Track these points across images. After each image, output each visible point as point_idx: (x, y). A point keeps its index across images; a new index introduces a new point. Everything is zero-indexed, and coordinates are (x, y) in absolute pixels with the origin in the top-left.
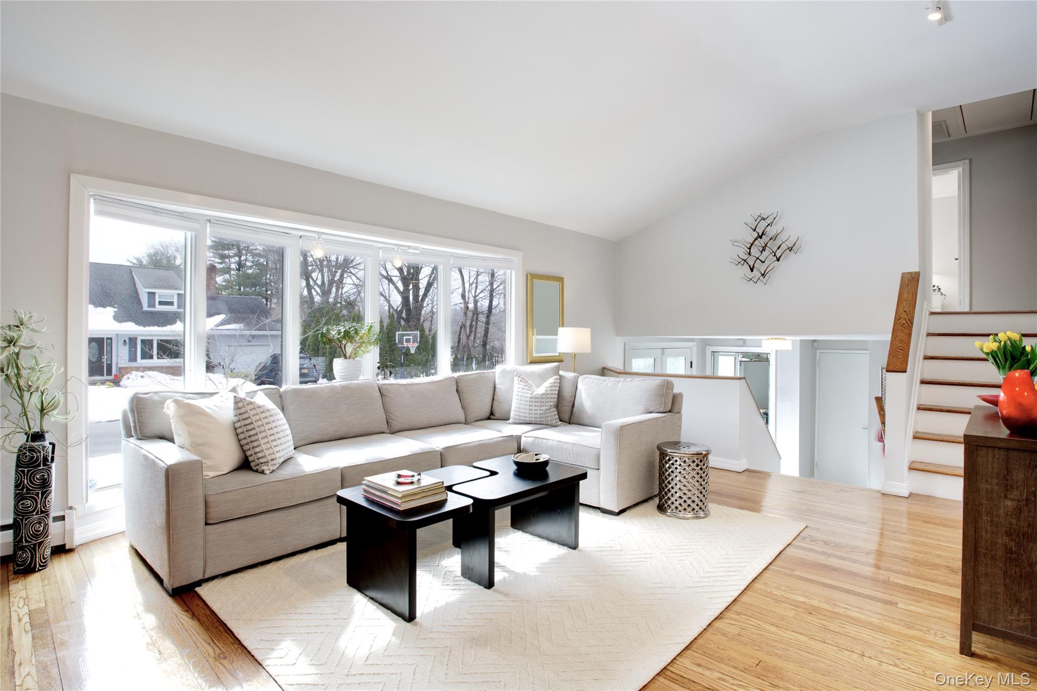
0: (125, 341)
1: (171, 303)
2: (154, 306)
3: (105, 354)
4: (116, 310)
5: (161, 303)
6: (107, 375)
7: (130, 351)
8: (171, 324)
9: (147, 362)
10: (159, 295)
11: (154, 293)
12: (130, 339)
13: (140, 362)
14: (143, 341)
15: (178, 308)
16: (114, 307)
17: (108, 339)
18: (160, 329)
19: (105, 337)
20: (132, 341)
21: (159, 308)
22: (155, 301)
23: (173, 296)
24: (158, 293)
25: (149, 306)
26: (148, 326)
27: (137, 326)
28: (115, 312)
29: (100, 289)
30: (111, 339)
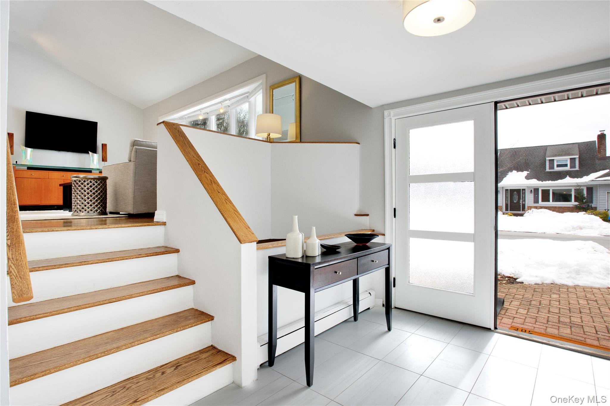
0: (531, 191)
1: (566, 165)
2: (553, 168)
3: (521, 198)
4: (529, 172)
5: (558, 166)
6: (522, 211)
7: (534, 196)
8: (561, 179)
9: (546, 204)
10: (557, 161)
11: (553, 160)
12: (535, 189)
13: (541, 203)
14: (543, 191)
15: (571, 168)
16: (528, 171)
17: (523, 190)
18: (553, 182)
19: (521, 188)
20: (536, 190)
21: (556, 169)
22: (553, 165)
23: (567, 160)
24: (556, 159)
25: (550, 168)
26: (545, 181)
27: (538, 181)
28: (528, 173)
29: (524, 161)
30: (524, 190)
